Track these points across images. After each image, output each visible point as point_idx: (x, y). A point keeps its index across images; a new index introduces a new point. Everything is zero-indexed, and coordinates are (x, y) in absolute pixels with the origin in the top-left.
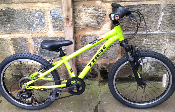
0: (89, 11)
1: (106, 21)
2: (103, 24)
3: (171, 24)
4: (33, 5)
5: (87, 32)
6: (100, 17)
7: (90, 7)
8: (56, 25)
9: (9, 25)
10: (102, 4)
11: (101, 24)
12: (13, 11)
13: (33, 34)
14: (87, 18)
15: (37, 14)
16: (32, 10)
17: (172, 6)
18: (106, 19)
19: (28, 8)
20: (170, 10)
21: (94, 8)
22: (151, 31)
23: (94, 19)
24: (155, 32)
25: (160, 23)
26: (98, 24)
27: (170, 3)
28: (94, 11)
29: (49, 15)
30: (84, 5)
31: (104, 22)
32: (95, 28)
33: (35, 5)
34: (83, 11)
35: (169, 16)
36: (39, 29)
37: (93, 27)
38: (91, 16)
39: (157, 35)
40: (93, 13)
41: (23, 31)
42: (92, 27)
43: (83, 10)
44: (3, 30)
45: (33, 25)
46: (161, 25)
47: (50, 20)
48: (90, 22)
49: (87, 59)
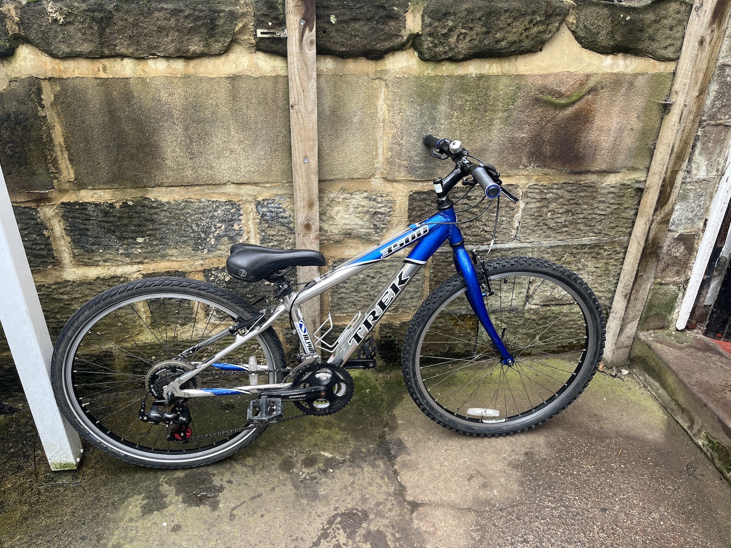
0: (354, 202)
1: (394, 223)
2: (387, 231)
3: (541, 226)
4: (211, 190)
5: (347, 250)
6: (379, 216)
7: (357, 193)
8: (269, 235)
9: (140, 240)
10: (385, 187)
11: (382, 231)
12: (154, 205)
13: (207, 261)
14: (349, 218)
15: (219, 212)
16: (209, 201)
17: (541, 188)
18: (394, 218)
19: (198, 197)
20: (538, 197)
21: (365, 194)
22: (498, 242)
23: (365, 220)
24: (507, 246)
25: (516, 224)
26: (376, 231)
27: (536, 182)
28: (366, 202)
29: (251, 214)
30: (341, 188)
31: (388, 226)
32: (366, 239)
33: (216, 191)
34: (339, 203)
35: (535, 210)
36: (223, 247)
37: (364, 237)
38: (359, 213)
39: (511, 252)
40: (363, 206)
41: (179, 255)
42: (360, 239)
43: (340, 200)
44: (121, 254)
45: (208, 240)
46: (519, 228)
47: (254, 224)
48: (356, 227)
49: (345, 315)
